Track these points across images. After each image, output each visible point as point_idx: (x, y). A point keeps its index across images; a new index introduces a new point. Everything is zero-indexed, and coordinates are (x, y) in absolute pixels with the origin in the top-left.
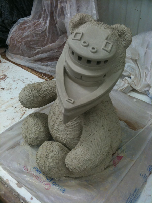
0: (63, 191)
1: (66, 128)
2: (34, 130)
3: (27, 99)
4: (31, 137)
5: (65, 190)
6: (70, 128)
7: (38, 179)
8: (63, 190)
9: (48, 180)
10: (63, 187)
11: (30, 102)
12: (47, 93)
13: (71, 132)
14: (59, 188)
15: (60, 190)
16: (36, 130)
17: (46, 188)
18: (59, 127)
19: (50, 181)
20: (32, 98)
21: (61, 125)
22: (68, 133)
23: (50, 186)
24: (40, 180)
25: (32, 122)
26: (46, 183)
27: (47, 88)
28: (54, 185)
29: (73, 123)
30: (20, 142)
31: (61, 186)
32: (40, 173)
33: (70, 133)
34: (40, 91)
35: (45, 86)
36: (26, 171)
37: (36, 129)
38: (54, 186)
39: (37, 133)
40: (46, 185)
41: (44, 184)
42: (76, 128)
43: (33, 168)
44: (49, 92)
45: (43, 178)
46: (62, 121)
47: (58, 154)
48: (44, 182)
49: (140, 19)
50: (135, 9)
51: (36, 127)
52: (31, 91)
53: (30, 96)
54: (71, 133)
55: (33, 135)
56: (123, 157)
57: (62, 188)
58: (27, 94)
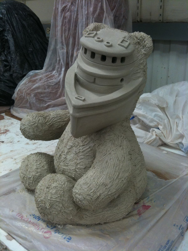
0: (68, 240)
1: (76, 156)
2: (35, 167)
3: (30, 125)
4: (31, 176)
5: (71, 238)
6: (80, 154)
7: (35, 226)
8: (68, 238)
9: (49, 227)
10: (69, 235)
11: (34, 129)
12: (55, 122)
13: (82, 160)
14: (62, 237)
15: (65, 238)
16: (38, 167)
17: (45, 237)
18: (68, 155)
19: (51, 229)
20: (36, 125)
21: (70, 153)
22: (78, 162)
23: (51, 234)
24: (38, 227)
25: (34, 158)
26: (45, 230)
27: (55, 116)
28: (56, 232)
29: (85, 147)
30: (16, 189)
31: (65, 234)
32: (38, 220)
33: (80, 161)
34: (47, 119)
35: (53, 114)
36: (21, 218)
37: (39, 165)
38: (57, 234)
39: (39, 170)
40: (45, 232)
41: (42, 232)
42: (88, 154)
43: (30, 215)
44: (58, 121)
45: (43, 225)
46: (71, 147)
47: (64, 184)
48: (43, 230)
49: (169, 77)
50: (162, 67)
51: (39, 163)
52: (35, 116)
53: (33, 122)
54: (82, 162)
55: (34, 174)
56: (150, 206)
57: (66, 236)
58: (31, 119)
